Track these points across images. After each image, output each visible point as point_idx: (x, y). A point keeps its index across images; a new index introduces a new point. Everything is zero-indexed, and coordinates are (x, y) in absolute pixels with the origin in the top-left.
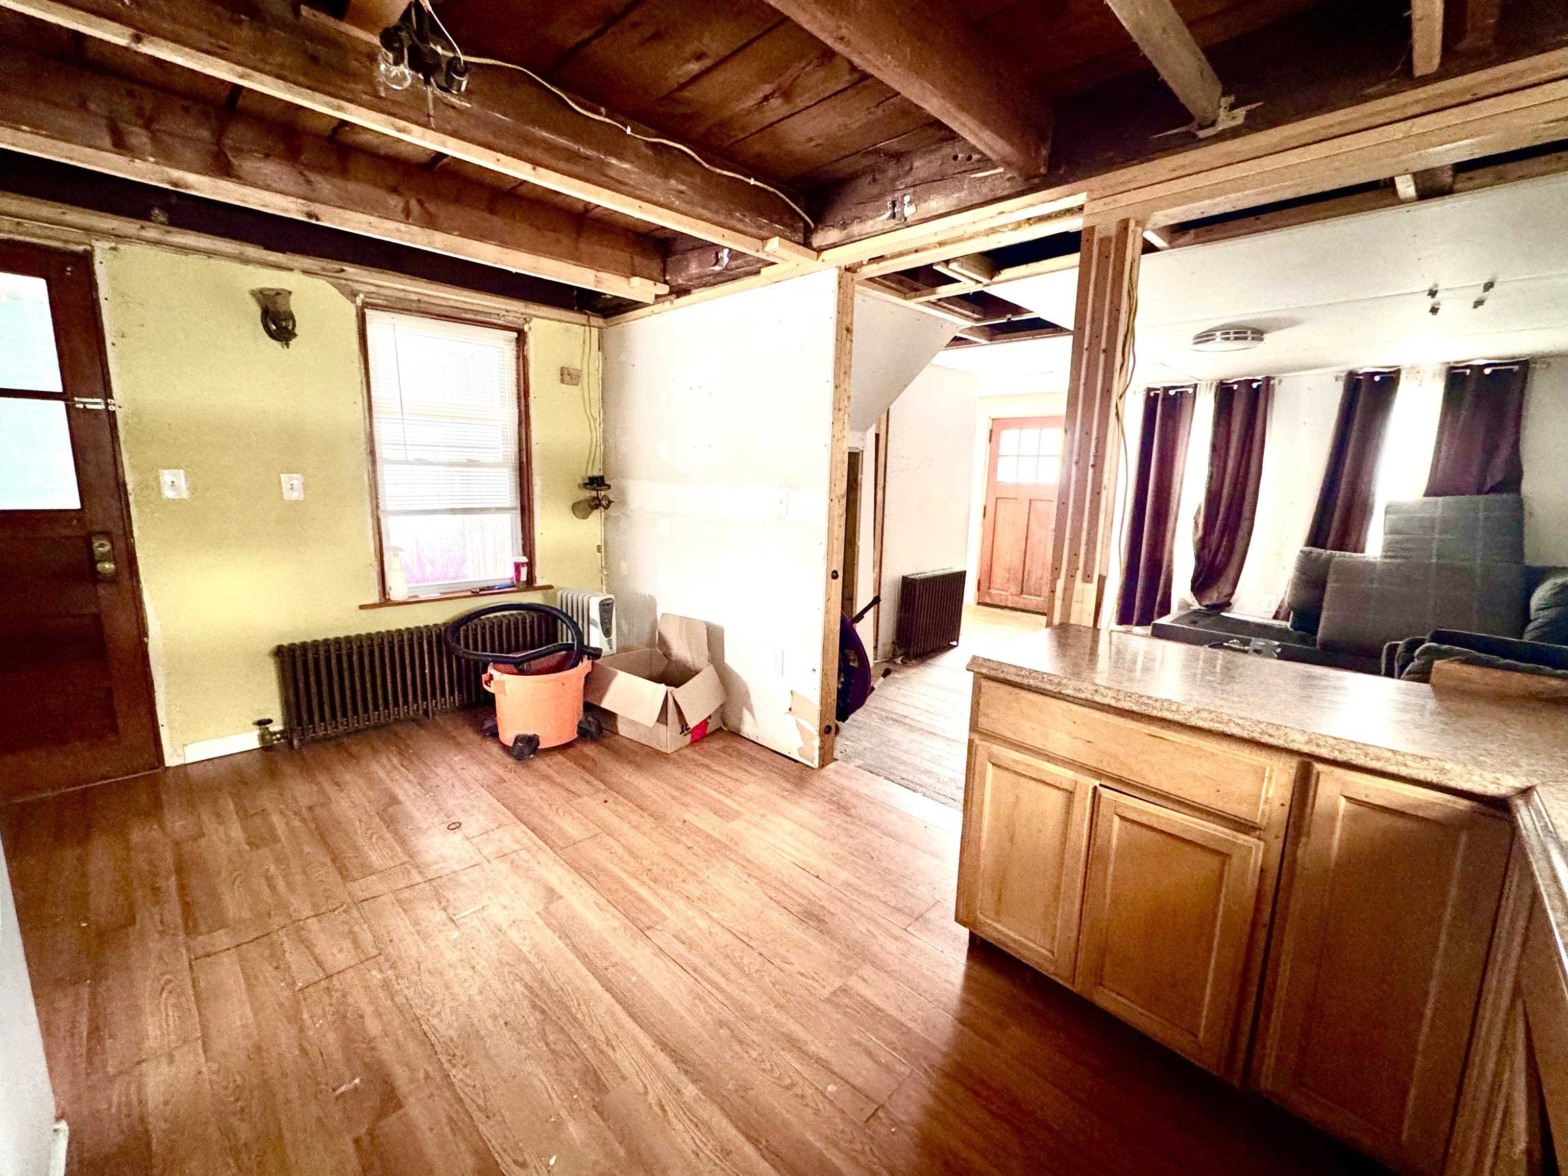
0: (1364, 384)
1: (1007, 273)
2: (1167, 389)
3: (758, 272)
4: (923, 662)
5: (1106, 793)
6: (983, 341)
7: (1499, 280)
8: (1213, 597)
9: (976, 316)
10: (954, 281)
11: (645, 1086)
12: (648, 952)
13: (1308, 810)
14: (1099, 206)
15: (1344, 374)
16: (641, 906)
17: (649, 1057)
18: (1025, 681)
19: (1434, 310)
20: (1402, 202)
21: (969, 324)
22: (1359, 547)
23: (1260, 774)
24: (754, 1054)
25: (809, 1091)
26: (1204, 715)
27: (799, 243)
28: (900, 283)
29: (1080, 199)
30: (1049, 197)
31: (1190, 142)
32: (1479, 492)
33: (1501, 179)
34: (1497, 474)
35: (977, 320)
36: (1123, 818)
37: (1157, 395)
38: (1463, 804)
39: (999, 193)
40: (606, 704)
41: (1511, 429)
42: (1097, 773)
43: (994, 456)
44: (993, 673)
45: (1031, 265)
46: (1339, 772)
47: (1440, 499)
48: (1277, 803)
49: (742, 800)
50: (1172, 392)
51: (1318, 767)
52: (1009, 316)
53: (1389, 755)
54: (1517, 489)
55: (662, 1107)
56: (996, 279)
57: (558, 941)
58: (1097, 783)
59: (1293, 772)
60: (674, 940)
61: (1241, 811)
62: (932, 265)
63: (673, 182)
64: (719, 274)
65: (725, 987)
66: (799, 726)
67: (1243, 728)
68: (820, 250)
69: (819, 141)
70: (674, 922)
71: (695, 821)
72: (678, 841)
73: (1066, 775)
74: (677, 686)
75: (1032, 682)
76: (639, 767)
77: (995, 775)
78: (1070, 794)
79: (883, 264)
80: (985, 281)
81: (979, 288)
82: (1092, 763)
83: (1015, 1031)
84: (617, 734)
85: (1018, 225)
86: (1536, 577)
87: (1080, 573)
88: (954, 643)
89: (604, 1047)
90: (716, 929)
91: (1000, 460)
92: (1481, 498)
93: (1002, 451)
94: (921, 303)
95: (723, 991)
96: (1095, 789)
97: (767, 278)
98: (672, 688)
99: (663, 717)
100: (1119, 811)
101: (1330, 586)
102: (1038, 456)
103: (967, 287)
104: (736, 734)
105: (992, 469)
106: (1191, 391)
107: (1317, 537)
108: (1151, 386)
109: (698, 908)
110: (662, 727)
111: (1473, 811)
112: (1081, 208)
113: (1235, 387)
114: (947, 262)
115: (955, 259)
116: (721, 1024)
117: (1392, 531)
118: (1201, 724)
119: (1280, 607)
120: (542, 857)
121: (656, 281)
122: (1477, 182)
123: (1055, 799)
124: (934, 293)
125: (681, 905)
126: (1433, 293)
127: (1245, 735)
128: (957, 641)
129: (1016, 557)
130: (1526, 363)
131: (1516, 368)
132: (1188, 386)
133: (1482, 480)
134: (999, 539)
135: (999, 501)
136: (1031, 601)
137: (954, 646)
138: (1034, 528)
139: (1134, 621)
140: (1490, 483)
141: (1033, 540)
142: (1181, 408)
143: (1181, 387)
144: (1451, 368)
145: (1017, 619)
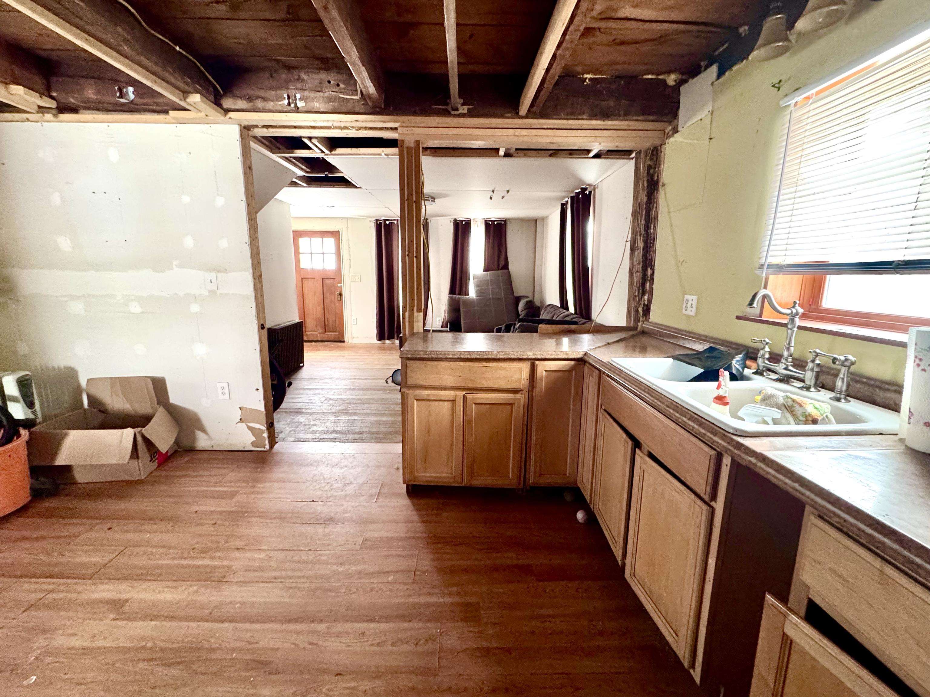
0: (460, 225)
1: (340, 150)
2: (385, 221)
3: (166, 112)
5: (469, 396)
6: (305, 185)
7: (496, 189)
9: (308, 170)
10: (309, 148)
11: (294, 644)
12: (235, 588)
13: (535, 379)
14: (405, 131)
15: (452, 220)
16: (209, 570)
17: (282, 631)
18: (430, 356)
19: (491, 198)
20: (499, 156)
21: (301, 173)
22: (467, 294)
23: (521, 371)
24: (343, 591)
25: (381, 586)
26: (501, 353)
27: (211, 102)
28: (271, 142)
29: (396, 125)
30: (383, 120)
31: (446, 113)
32: (498, 270)
33: (525, 156)
34: (502, 263)
35: (307, 172)
36: (475, 404)
37: (381, 223)
38: (573, 363)
39: (357, 110)
40: (61, 460)
41: (504, 246)
42: (463, 389)
43: (297, 252)
44: (414, 356)
45: (353, 149)
46: (542, 362)
47: (488, 272)
48: (525, 380)
49: (232, 484)
50: (387, 222)
51: (537, 362)
52: (326, 173)
53: (554, 353)
54: (508, 268)
55: (312, 644)
56: (333, 152)
57: (153, 623)
58: (464, 393)
59: (529, 367)
60: (247, 573)
61: (515, 386)
62: (301, 137)
63: (120, 29)
64: (124, 104)
65: (302, 575)
66: (250, 428)
67: (514, 355)
68: (227, 111)
69: (242, 41)
70: (237, 565)
71: (203, 508)
72: (202, 524)
73: (450, 394)
74: (144, 427)
75: (433, 356)
76: (119, 497)
77: (418, 406)
78: (453, 401)
79: (271, 130)
80: (327, 152)
81: (321, 155)
82: (463, 385)
83: (445, 514)
84: (76, 483)
85: (360, 129)
86: (518, 299)
87: (415, 308)
89: (249, 647)
90: (272, 554)
91: (301, 255)
92: (499, 272)
93: (301, 250)
94: (281, 157)
95: (302, 577)
96: (464, 396)
97: (174, 118)
98: (140, 429)
99: (135, 453)
100: (475, 401)
101: (461, 311)
102: (323, 254)
103: (315, 153)
104: (191, 450)
105: (297, 261)
106: (396, 222)
107: (452, 291)
108: (378, 218)
109: (249, 550)
110: (135, 462)
111: (576, 365)
112: (396, 129)
114: (310, 138)
115: (316, 138)
116: (315, 590)
117: (477, 286)
118: (501, 357)
119: (443, 322)
120: (80, 588)
121: (42, 94)
122: (519, 155)
123: (447, 406)
124: (292, 153)
125: (237, 554)
126: (493, 191)
127: (516, 357)
128: (303, 363)
129: (320, 310)
130: (505, 221)
131: (503, 222)
132: (394, 220)
133: (498, 265)
134: (307, 302)
135: (304, 280)
136: (332, 335)
137: (303, 366)
138: (327, 295)
139: (386, 338)
140: (501, 266)
141: (327, 301)
142: (393, 231)
143: (391, 220)
144: (486, 221)
145: (326, 346)
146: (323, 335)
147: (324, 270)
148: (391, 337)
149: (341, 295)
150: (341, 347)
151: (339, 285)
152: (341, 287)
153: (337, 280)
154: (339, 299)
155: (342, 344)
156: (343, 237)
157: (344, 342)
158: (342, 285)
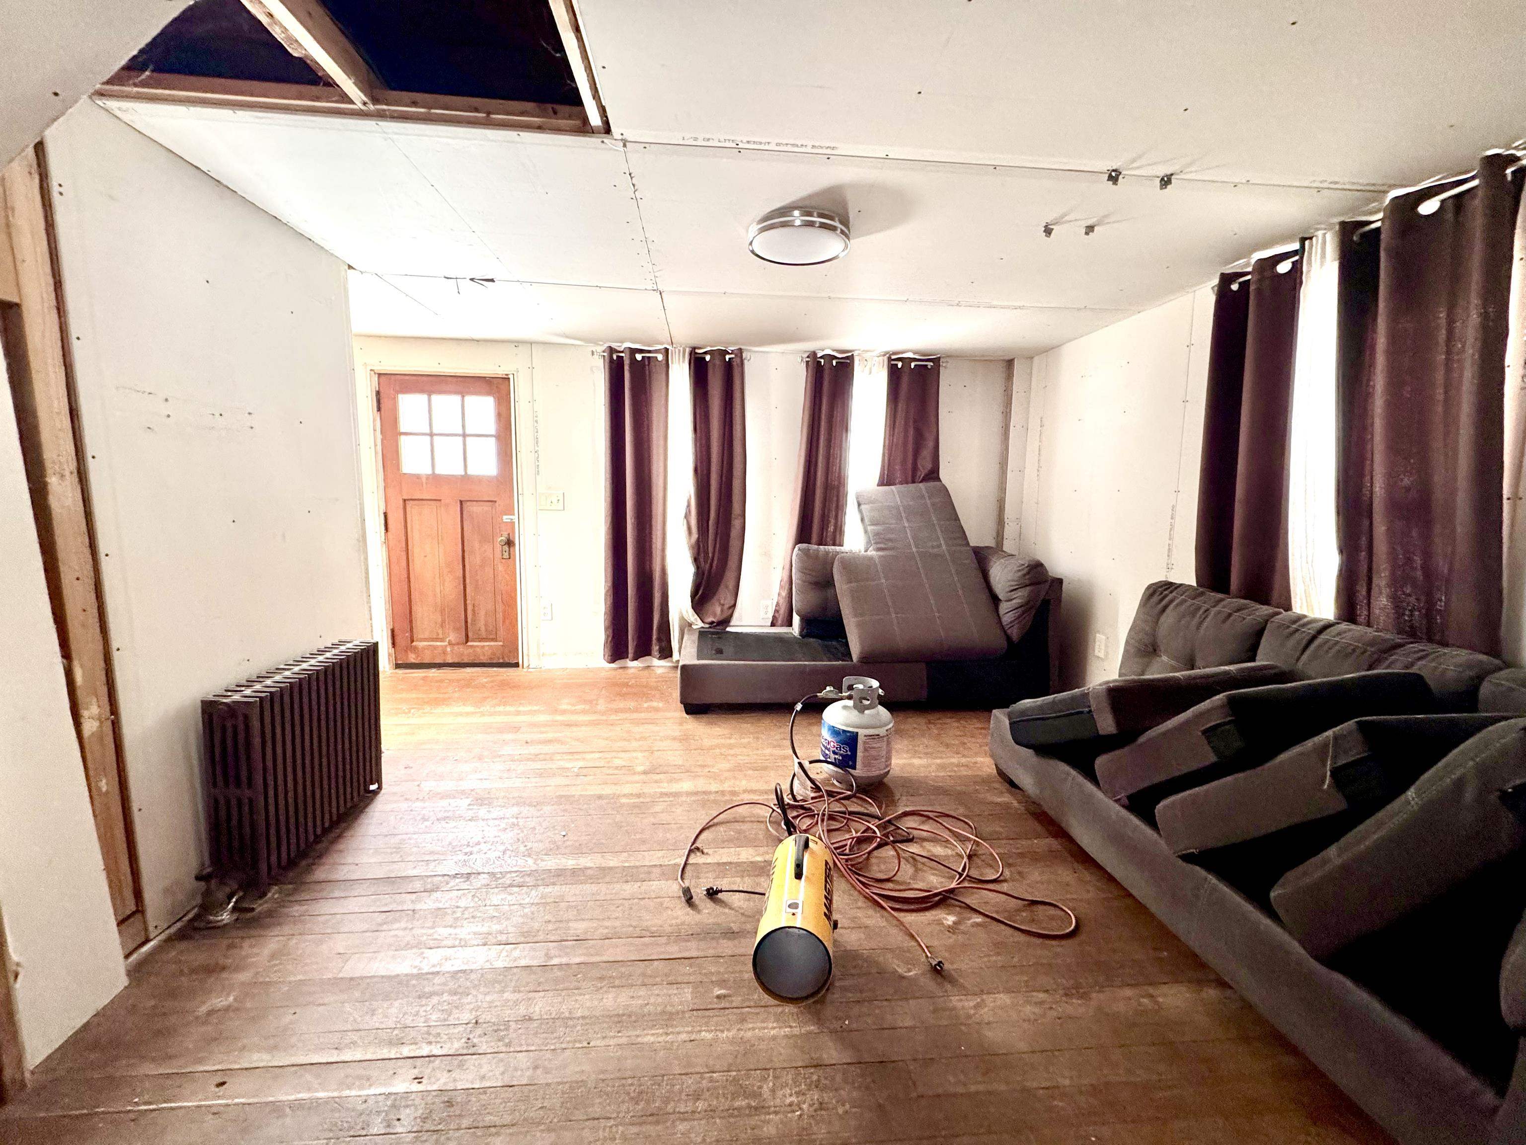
0: (824, 367)
2: (633, 351)
4: (300, 884)
8: (715, 611)
15: (804, 355)
32: (915, 481)
34: (925, 463)
37: (621, 359)
43: (392, 433)
47: (892, 488)
50: (639, 357)
86: (984, 558)
88: (373, 787)
91: (402, 439)
92: (917, 486)
93: (402, 427)
102: (464, 436)
105: (392, 454)
106: (660, 357)
108: (613, 346)
113: (708, 358)
119: (776, 611)
128: (379, 781)
129: (450, 588)
130: (937, 361)
131: (930, 364)
132: (656, 351)
133: (915, 469)
134: (417, 564)
135: (409, 504)
136: (483, 649)
137: (375, 793)
138: (473, 542)
139: (630, 655)
140: (922, 473)
141: (473, 560)
142: (654, 376)
143: (649, 352)
144: (890, 359)
145: (468, 684)
146: (461, 649)
147: (466, 479)
148: (643, 651)
149: (510, 543)
150: (504, 685)
151: (506, 518)
152: (513, 523)
153: (500, 505)
154: (506, 555)
155: (511, 671)
156: (521, 392)
157: (516, 665)
158: (515, 518)
